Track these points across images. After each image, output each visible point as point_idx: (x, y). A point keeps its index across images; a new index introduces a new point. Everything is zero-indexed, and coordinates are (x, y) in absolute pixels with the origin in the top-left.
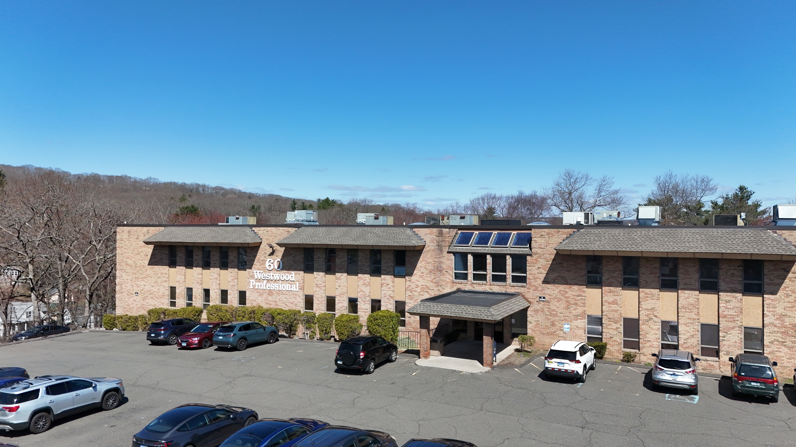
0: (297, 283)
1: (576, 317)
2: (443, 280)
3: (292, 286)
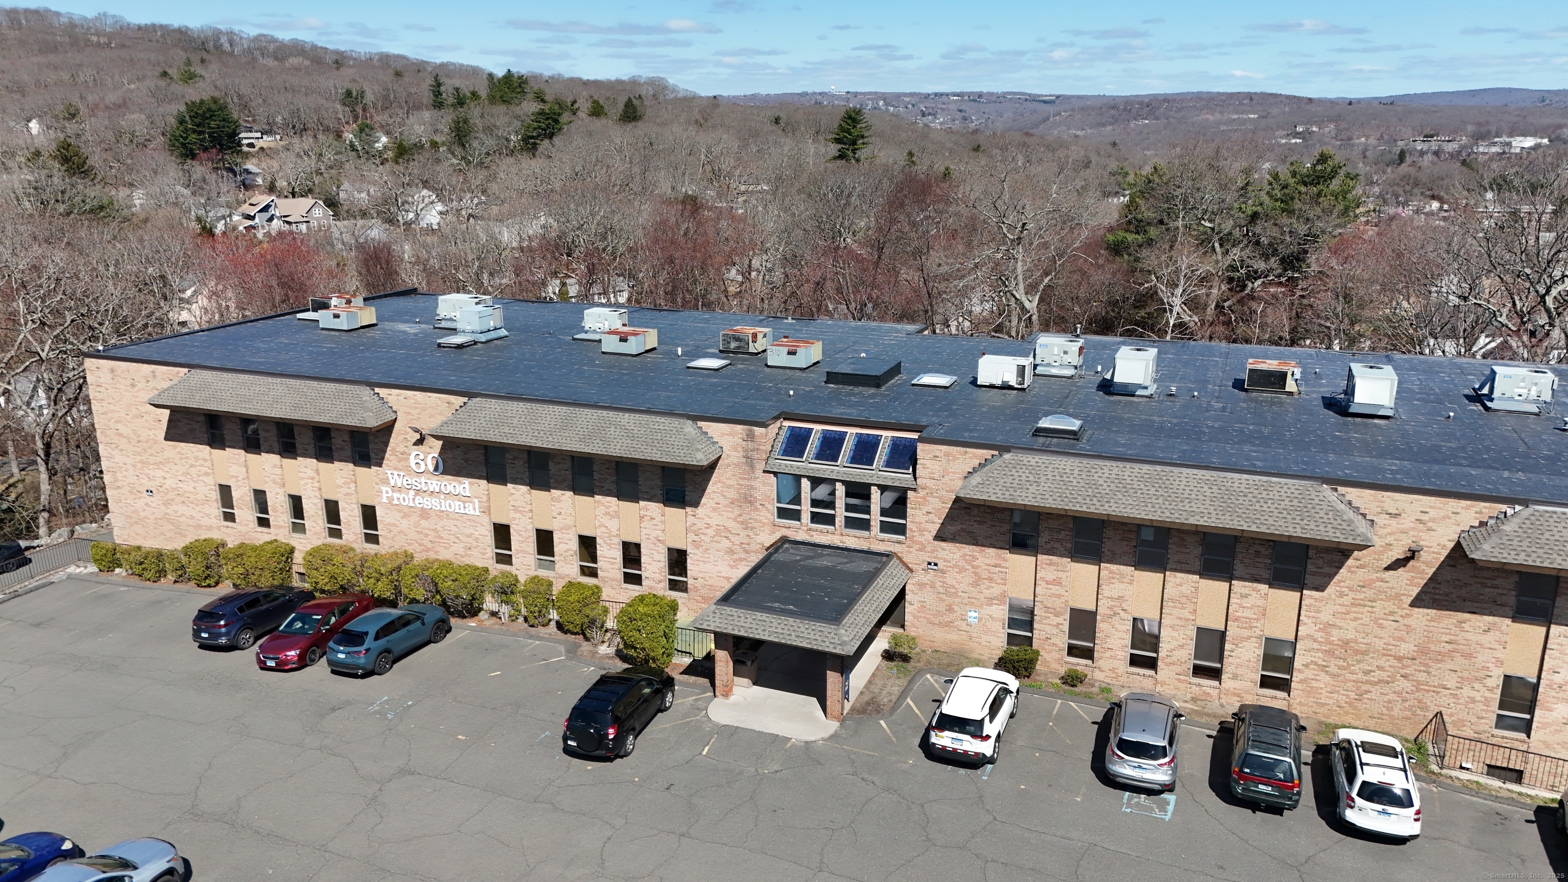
0: (476, 501)
1: (990, 601)
2: (755, 520)
3: (467, 505)
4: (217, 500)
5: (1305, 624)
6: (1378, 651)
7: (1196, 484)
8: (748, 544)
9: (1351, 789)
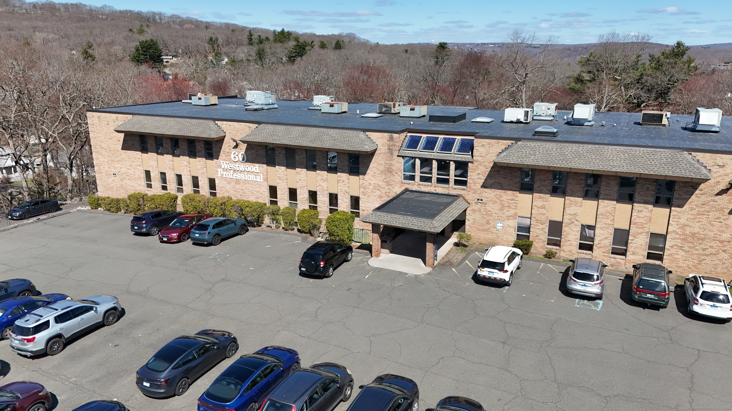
0: (261, 175)
1: (508, 218)
2: (393, 181)
3: (257, 177)
4: (144, 178)
5: (672, 225)
6: (711, 238)
7: (616, 153)
8: (389, 193)
9: (696, 296)
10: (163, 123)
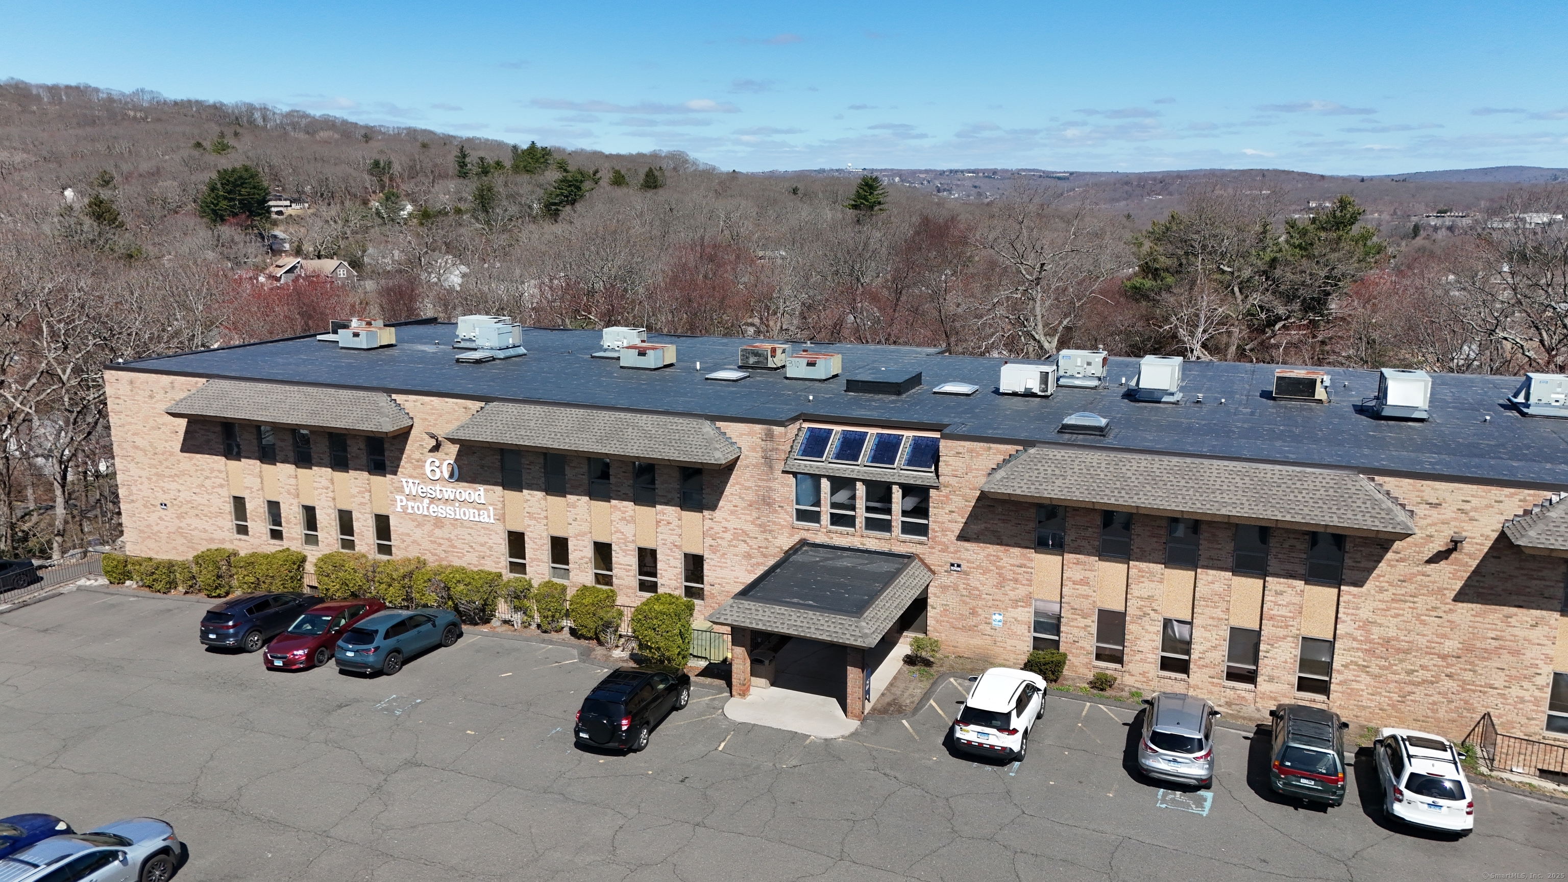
0: (491, 508)
1: (1015, 603)
2: (774, 523)
3: (481, 513)
4: (230, 512)
5: (1344, 622)
6: (1421, 649)
7: (1227, 475)
8: (766, 548)
9: (1398, 782)
10: (275, 397)
